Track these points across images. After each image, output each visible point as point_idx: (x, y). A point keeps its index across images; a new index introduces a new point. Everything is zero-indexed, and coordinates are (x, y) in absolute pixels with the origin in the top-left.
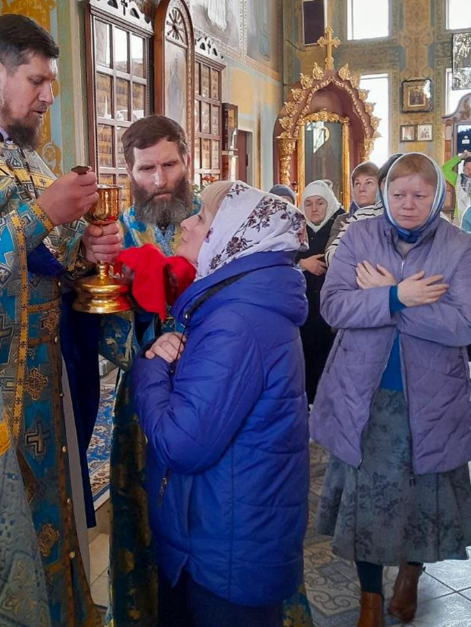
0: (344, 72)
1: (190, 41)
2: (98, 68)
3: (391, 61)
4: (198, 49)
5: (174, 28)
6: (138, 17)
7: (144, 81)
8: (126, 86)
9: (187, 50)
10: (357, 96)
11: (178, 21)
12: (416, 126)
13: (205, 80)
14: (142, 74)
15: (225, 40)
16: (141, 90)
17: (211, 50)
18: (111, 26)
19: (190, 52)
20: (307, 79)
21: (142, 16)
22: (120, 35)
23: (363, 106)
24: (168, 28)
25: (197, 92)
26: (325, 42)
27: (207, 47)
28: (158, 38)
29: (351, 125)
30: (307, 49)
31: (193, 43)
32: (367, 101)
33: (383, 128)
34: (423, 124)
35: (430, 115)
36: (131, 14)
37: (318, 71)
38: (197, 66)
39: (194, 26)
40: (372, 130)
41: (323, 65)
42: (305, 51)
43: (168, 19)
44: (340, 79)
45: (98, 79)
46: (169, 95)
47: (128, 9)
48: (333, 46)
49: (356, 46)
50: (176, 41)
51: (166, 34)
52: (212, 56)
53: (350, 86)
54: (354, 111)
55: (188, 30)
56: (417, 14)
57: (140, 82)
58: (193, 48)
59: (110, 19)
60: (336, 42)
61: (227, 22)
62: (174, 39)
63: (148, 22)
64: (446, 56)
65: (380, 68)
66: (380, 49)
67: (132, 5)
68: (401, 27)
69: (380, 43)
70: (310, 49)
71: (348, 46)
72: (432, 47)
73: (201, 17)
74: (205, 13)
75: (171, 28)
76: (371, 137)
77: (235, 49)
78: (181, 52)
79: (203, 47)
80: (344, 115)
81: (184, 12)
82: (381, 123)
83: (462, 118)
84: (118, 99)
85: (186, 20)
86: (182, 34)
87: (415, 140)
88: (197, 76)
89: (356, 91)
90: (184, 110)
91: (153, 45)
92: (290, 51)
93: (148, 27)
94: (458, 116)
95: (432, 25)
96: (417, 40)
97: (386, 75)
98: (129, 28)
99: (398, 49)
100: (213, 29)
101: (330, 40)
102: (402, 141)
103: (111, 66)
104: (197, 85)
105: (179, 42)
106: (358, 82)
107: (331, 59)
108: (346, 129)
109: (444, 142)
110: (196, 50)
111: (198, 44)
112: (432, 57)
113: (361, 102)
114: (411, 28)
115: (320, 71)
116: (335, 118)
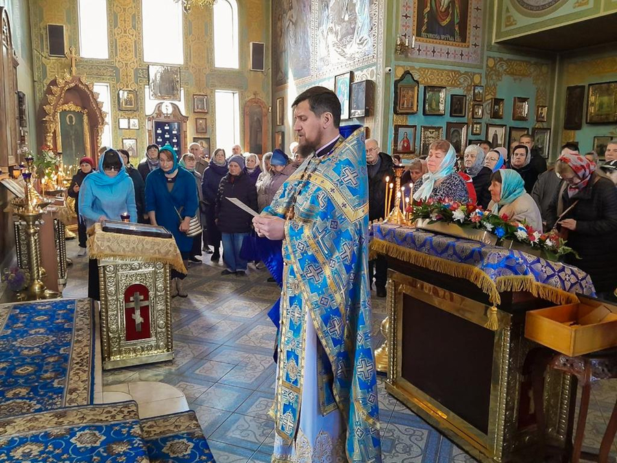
0: (84, 79)
3: (110, 76)
10: (93, 96)
17: (13, 51)
20: (61, 80)
23: (97, 104)
26: (71, 56)
29: (88, 115)
30: (51, 58)
32: (99, 100)
34: (133, 118)
35: (137, 113)
40: (103, 120)
41: (70, 72)
42: (49, 59)
44: (81, 83)
49: (86, 62)
53: (88, 89)
54: (91, 106)
56: (126, 48)
64: (145, 77)
66: (103, 66)
68: (116, 55)
69: (102, 62)
70: (53, 59)
72: (136, 70)
76: (103, 124)
80: (84, 108)
82: (107, 115)
87: (129, 128)
89: (91, 92)
92: (38, 58)
94: (155, 115)
95: (136, 56)
96: (126, 64)
97: (107, 84)
99: (115, 68)
102: (120, 129)
106: (92, 87)
107: (74, 68)
108: (85, 118)
109: (147, 132)
112: (136, 77)
113: (95, 100)
114: (123, 56)
115: (68, 76)
116: (78, 109)
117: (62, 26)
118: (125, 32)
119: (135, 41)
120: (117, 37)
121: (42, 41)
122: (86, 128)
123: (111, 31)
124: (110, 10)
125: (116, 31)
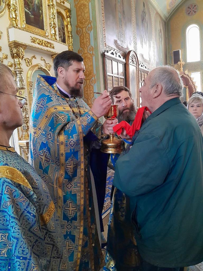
0: (186, 72)
1: (137, 64)
2: (108, 74)
3: (201, 68)
4: (140, 67)
5: (132, 60)
6: (120, 57)
7: (123, 77)
8: (117, 79)
9: (137, 67)
11: (134, 58)
13: (143, 76)
14: (122, 75)
15: (149, 64)
16: (122, 80)
17: (144, 67)
18: (112, 61)
19: (138, 68)
21: (122, 57)
22: (115, 63)
23: (193, 83)
24: (130, 61)
25: (140, 80)
26: (180, 63)
27: (143, 66)
28: (127, 64)
29: (189, 88)
30: (174, 66)
31: (139, 65)
32: (193, 81)
36: (118, 57)
38: (140, 72)
39: (139, 60)
41: (180, 70)
43: (130, 58)
44: (185, 74)
45: (108, 77)
46: (131, 81)
47: (117, 56)
48: (183, 64)
49: (190, 64)
50: (133, 64)
51: (130, 63)
52: (145, 69)
53: (188, 76)
54: (190, 84)
55: (137, 61)
57: (122, 78)
58: (138, 66)
59: (111, 59)
60: (184, 63)
61: (149, 58)
62: (132, 64)
63: (124, 59)
65: (197, 70)
66: (197, 64)
67: (119, 54)
70: (176, 66)
71: (187, 64)
73: (141, 57)
74: (142, 56)
75: (131, 61)
77: (152, 66)
78: (135, 68)
79: (142, 66)
80: (187, 85)
81: (135, 55)
84: (115, 83)
85: (136, 58)
86: (135, 62)
88: (140, 75)
89: (190, 78)
90: (136, 86)
91: (126, 66)
93: (124, 61)
97: (200, 72)
98: (118, 61)
100: (145, 61)
101: (182, 62)
103: (112, 73)
104: (140, 78)
105: (134, 65)
106: (191, 75)
107: (182, 68)
110: (139, 67)
111: (140, 65)
117: (179, 51)
121: (171, 60)
124: (201, 37)
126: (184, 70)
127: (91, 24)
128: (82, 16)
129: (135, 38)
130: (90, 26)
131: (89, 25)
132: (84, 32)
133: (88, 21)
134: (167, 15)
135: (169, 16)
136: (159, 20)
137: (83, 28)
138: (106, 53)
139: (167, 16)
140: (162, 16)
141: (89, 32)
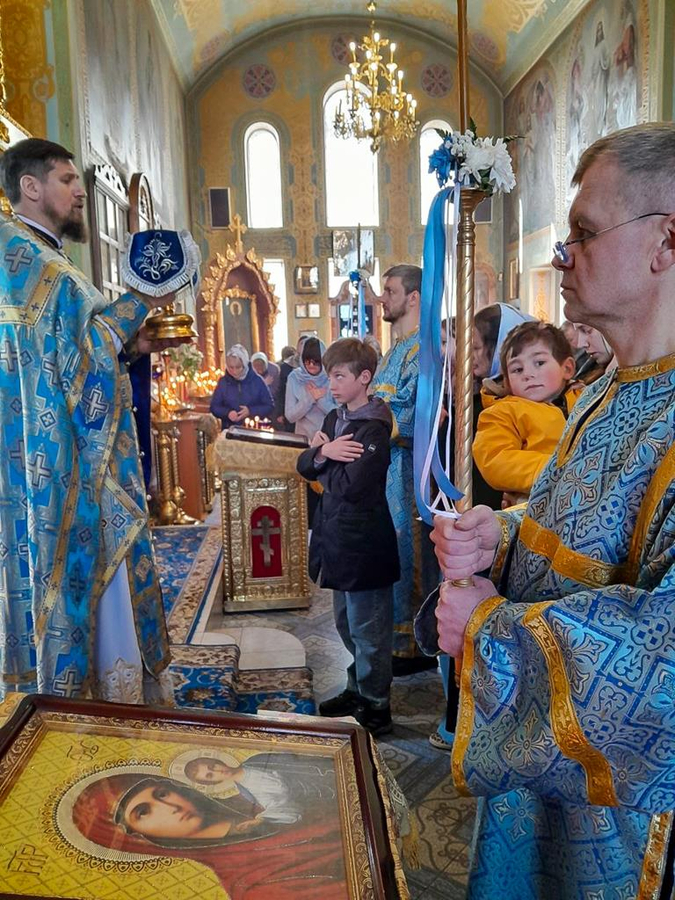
0: (251, 256)
1: (151, 216)
3: (285, 249)
6: (121, 191)
10: (262, 276)
12: (307, 305)
18: (105, 197)
20: (223, 260)
21: (123, 190)
23: (268, 287)
26: (235, 227)
29: (258, 303)
30: (214, 232)
31: (153, 219)
32: (270, 282)
33: (282, 306)
34: (313, 303)
35: (318, 297)
37: (231, 253)
40: (275, 307)
41: (234, 248)
42: (211, 233)
44: (248, 261)
45: (102, 246)
49: (255, 233)
51: (140, 212)
53: (256, 267)
54: (260, 289)
56: (304, 211)
58: (153, 223)
59: (105, 190)
60: (243, 228)
63: (126, 197)
64: (328, 248)
65: (276, 254)
66: (276, 237)
69: (275, 233)
70: (217, 233)
71: (250, 233)
72: (317, 239)
76: (275, 312)
80: (252, 293)
82: (281, 301)
83: (343, 300)
85: (148, 198)
86: (146, 209)
87: (307, 316)
89: (261, 273)
93: (127, 201)
94: (340, 298)
95: (317, 220)
96: (305, 232)
97: (280, 260)
99: (291, 238)
101: (238, 226)
102: (297, 318)
105: (145, 216)
106: (261, 265)
107: (240, 243)
108: (254, 306)
109: (330, 320)
112: (317, 247)
113: (265, 282)
114: (300, 222)
115: (232, 253)
116: (245, 295)
117: (227, 190)
118: (303, 189)
119: (316, 201)
120: (293, 197)
121: (203, 211)
122: (255, 320)
123: (286, 190)
124: (285, 162)
125: (291, 189)
126: (246, 250)
127: (50, 77)
128: (16, 43)
129: (137, 137)
130: (45, 80)
131: (42, 76)
132: (25, 96)
133: (41, 64)
134: (192, 79)
135: (195, 84)
136: (174, 89)
137: (21, 80)
138: (97, 173)
139: (192, 83)
140: (181, 78)
141: (42, 99)
